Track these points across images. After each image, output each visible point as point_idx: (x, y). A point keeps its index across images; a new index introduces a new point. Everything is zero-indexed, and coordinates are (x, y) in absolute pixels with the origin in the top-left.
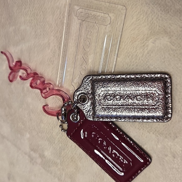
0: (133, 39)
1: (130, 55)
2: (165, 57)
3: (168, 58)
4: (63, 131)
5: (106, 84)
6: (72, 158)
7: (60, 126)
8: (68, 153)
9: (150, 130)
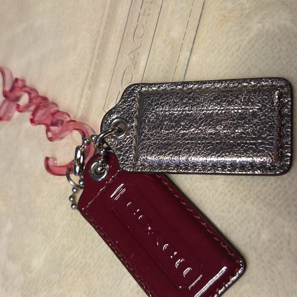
0: (223, 18)
1: (215, 48)
2: (281, 49)
3: (287, 50)
4: (74, 207)
5: (165, 98)
6: (82, 268)
7: (70, 198)
8: (78, 256)
9: (246, 196)
